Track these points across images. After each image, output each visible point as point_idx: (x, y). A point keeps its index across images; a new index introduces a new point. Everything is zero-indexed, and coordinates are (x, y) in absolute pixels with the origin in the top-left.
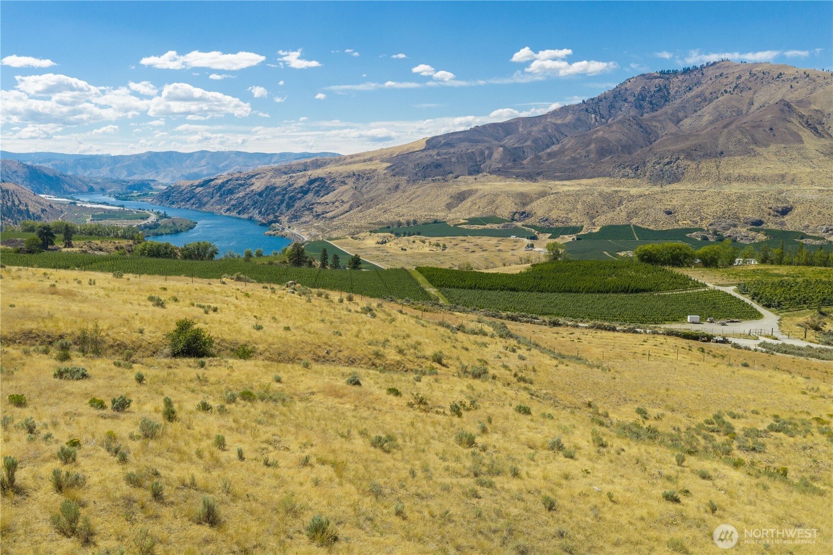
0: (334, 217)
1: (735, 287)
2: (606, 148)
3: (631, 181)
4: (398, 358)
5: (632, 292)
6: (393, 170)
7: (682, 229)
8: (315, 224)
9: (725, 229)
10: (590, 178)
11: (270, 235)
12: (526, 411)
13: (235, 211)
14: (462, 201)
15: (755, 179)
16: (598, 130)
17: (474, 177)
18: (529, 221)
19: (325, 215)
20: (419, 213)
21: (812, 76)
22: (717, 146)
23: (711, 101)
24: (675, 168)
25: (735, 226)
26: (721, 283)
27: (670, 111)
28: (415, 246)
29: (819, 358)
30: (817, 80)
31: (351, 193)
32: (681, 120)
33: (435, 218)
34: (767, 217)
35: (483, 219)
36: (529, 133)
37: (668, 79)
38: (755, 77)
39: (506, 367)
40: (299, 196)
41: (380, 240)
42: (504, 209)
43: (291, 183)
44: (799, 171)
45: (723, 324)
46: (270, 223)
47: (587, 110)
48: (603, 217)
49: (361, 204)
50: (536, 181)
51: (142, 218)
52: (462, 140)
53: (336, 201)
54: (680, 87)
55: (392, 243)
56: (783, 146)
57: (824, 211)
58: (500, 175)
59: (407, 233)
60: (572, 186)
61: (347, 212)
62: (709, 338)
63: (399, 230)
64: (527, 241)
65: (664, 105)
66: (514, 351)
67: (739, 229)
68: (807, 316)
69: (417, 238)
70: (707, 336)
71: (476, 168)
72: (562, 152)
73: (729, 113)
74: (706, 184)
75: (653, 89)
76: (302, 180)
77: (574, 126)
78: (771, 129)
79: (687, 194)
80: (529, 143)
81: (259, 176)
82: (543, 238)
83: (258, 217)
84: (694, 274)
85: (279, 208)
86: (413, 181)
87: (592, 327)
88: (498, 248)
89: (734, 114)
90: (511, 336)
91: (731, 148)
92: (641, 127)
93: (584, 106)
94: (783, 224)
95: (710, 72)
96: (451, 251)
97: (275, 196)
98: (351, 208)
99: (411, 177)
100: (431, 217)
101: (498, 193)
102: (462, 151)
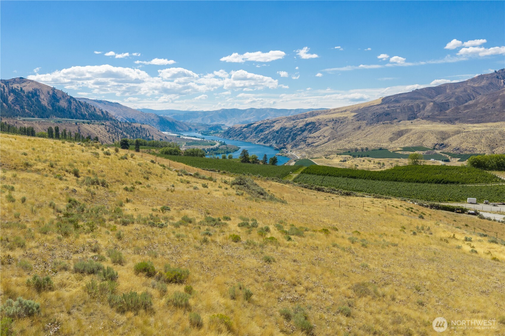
0: (318, 146)
6: (358, 117)
8: (306, 150)
10: (495, 122)
11: (279, 155)
13: (263, 142)
14: (400, 136)
17: (411, 121)
19: (313, 145)
20: (370, 144)
28: (364, 163)
31: (330, 131)
33: (381, 146)
35: (413, 148)
36: (454, 93)
40: (299, 133)
41: (343, 160)
42: (429, 142)
43: (295, 125)
45: (494, 205)
46: (281, 149)
47: (498, 77)
48: (501, 148)
49: (336, 138)
50: (454, 124)
51: (211, 145)
52: (405, 98)
53: (320, 136)
55: (350, 161)
58: (429, 120)
60: (480, 127)
61: (326, 142)
62: (463, 211)
63: (355, 153)
64: (442, 163)
69: (366, 159)
71: (413, 116)
72: (475, 105)
76: (302, 123)
77: (488, 88)
80: (453, 99)
81: (278, 122)
82: (454, 161)
83: (275, 146)
85: (287, 140)
86: (370, 124)
93: (496, 74)
97: (285, 133)
98: (329, 140)
99: (369, 121)
100: (379, 146)
101: (426, 131)
102: (405, 105)
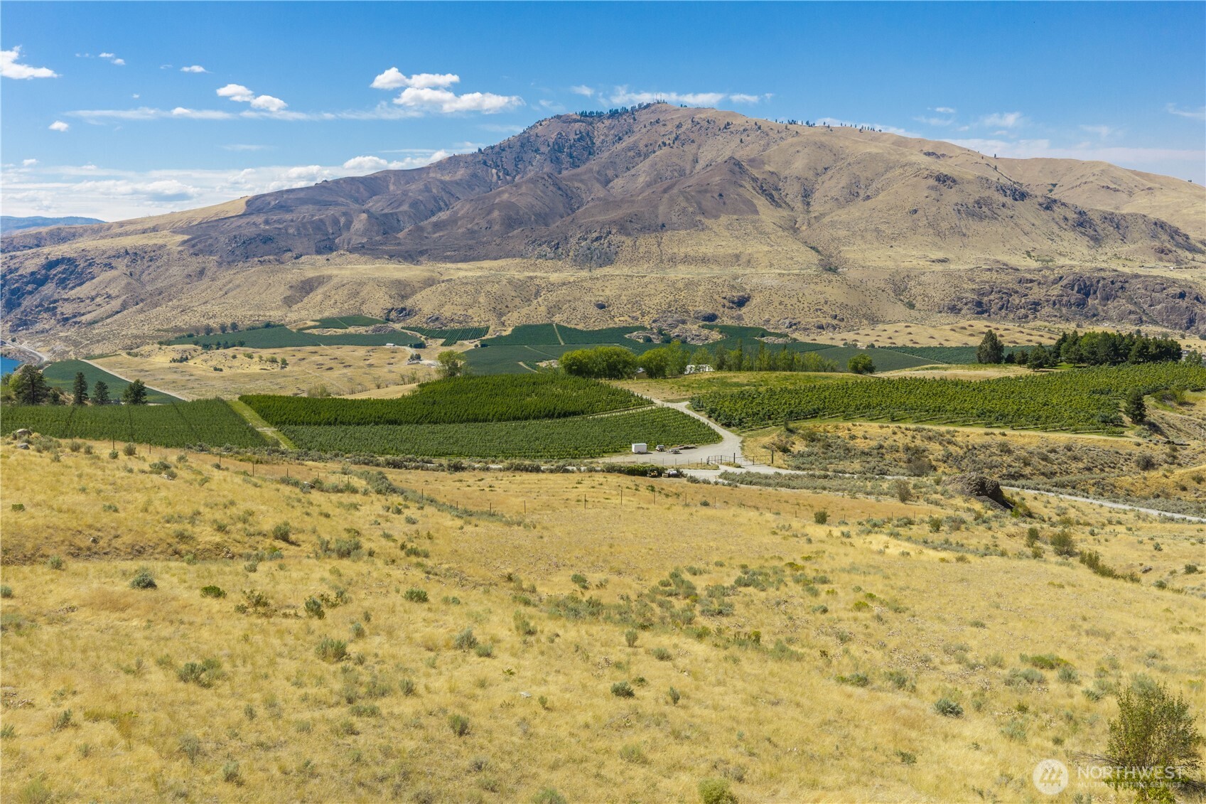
0: (95, 322)
1: (687, 403)
2: (515, 217)
3: (549, 263)
4: (218, 538)
5: (559, 416)
6: (193, 246)
7: (619, 328)
8: (61, 334)
9: (673, 326)
10: (495, 259)
12: (421, 598)
14: (308, 293)
15: (704, 260)
16: (503, 192)
17: (325, 256)
18: (412, 321)
19: (78, 319)
20: (240, 313)
21: (764, 128)
22: (657, 216)
23: (646, 156)
24: (606, 245)
25: (684, 322)
26: (671, 398)
27: (596, 168)
28: (236, 363)
29: (788, 486)
30: (771, 133)
31: (123, 283)
32: (610, 181)
33: (267, 319)
34: (722, 310)
35: (342, 319)
36: (405, 193)
37: (591, 124)
38: (698, 126)
39: (387, 536)
40: (29, 288)
41: (178, 357)
43: (13, 267)
44: (755, 249)
45: (676, 453)
47: (485, 163)
48: (516, 314)
49: (142, 300)
50: (418, 263)
52: (304, 202)
53: (97, 295)
54: (606, 136)
55: (198, 361)
56: (735, 217)
57: (786, 301)
58: (364, 254)
59: (222, 342)
60: (470, 270)
61: (117, 312)
62: (659, 472)
63: (209, 339)
64: (411, 351)
65: (588, 159)
66: (399, 512)
67: (688, 326)
68: (773, 435)
69: (240, 351)
70: (657, 469)
71: (327, 243)
72: (453, 221)
73: (669, 173)
74: (646, 266)
75: (572, 137)
76: (34, 261)
77: (468, 184)
78: (721, 195)
79: (623, 281)
80: (405, 207)
82: (434, 346)
84: (638, 387)
86: (229, 261)
87: (508, 469)
88: (367, 362)
89: (676, 174)
90: (394, 491)
91: (674, 219)
92: (559, 189)
93: (481, 157)
94: (740, 318)
95: (644, 117)
96: (296, 368)
98: (124, 307)
99: (225, 256)
100: (261, 318)
101: (363, 280)
102: (304, 217)
